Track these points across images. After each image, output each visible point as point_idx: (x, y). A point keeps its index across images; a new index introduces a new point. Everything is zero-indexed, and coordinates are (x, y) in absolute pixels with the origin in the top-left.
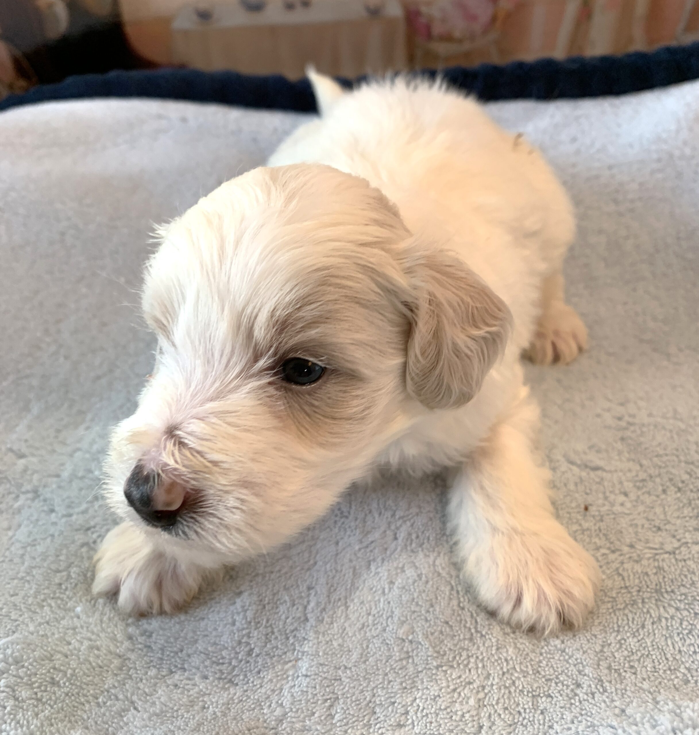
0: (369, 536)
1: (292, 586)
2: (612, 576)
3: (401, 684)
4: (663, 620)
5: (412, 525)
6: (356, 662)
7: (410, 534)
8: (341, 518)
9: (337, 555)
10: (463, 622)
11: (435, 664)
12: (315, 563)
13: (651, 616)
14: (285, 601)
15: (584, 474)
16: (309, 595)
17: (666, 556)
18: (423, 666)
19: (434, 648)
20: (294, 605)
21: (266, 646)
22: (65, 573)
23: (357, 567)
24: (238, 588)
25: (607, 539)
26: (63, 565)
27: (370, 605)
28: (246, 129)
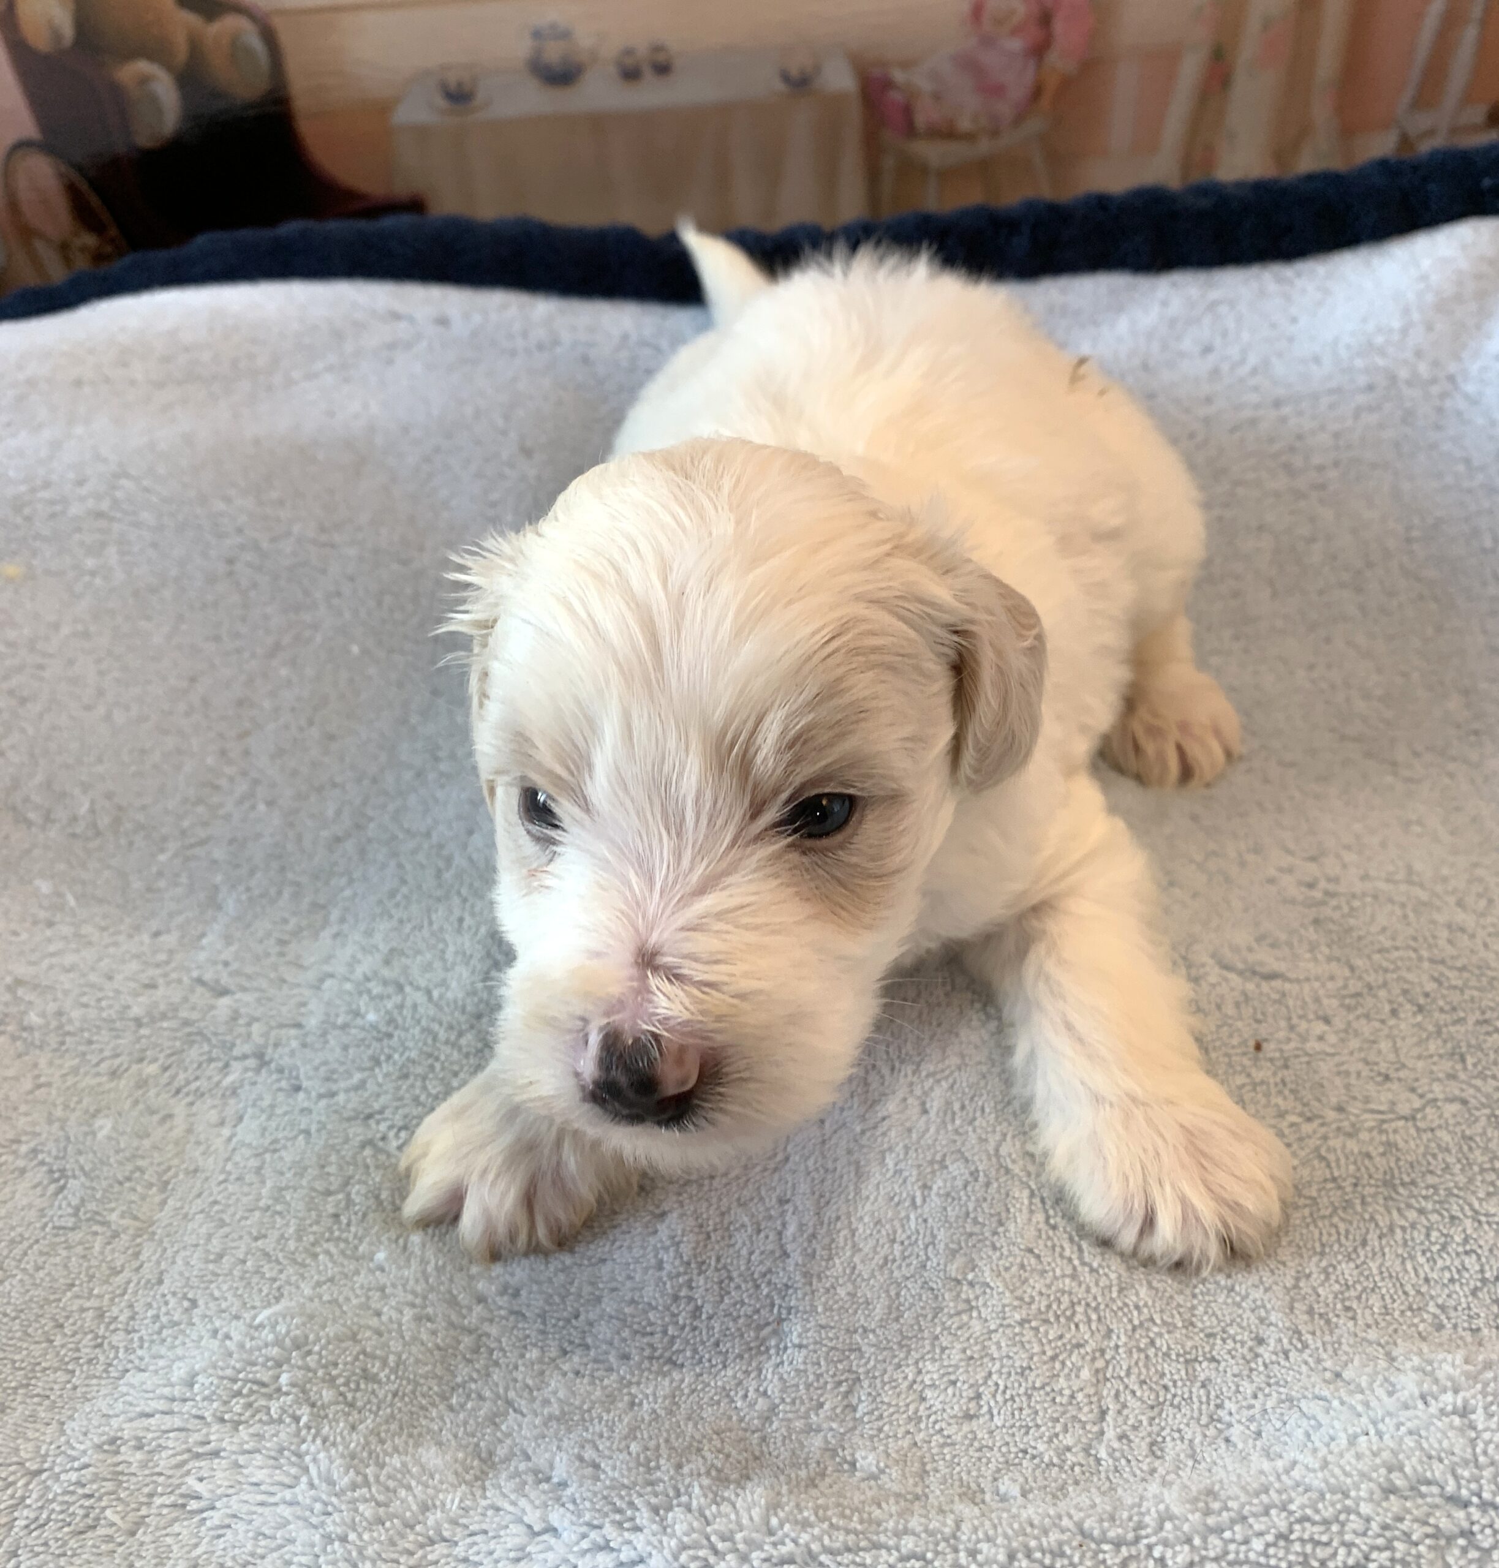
0: (878, 1108)
1: (752, 1199)
2: (1309, 1161)
3: (964, 1351)
4: (1398, 1231)
5: (952, 1087)
6: (881, 1320)
7: (949, 1103)
9: (824, 1142)
10: (1058, 1249)
11: (1017, 1317)
12: (787, 1159)
13: (1377, 1225)
14: (743, 1226)
15: (1250, 987)
16: (783, 1214)
17: (1401, 1123)
18: (998, 1322)
19: (1012, 1292)
20: (759, 1231)
21: (722, 1301)
22: (340, 1196)
23: (862, 1163)
24: (658, 1207)
25: (1296, 1099)
26: (335, 1183)
27: (893, 1226)
28: (566, 337)
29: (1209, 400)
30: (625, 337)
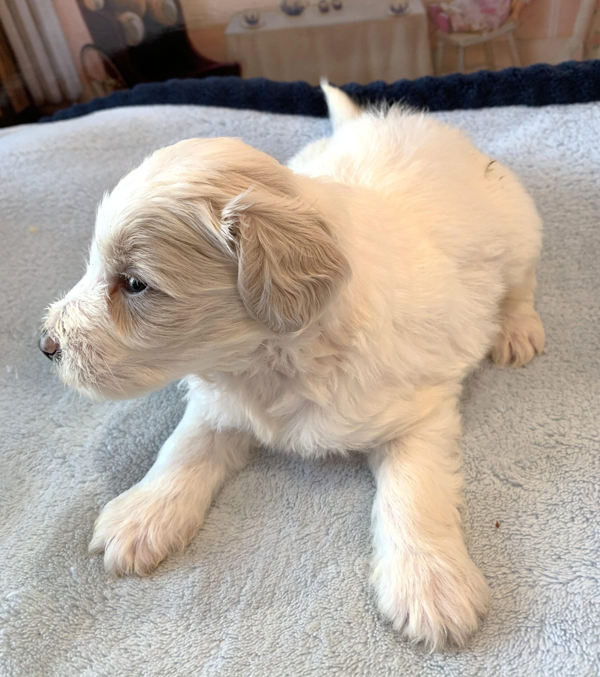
0: (306, 529)
1: (236, 567)
2: (507, 597)
4: (540, 652)
5: (344, 523)
6: (265, 651)
7: (339, 531)
8: (288, 508)
9: (277, 542)
10: (363, 625)
11: (327, 665)
12: (260, 547)
13: (530, 647)
14: (227, 581)
15: (504, 489)
16: (246, 578)
17: (558, 586)
18: (318, 664)
19: (331, 647)
20: (232, 586)
21: (201, 623)
22: (71, 534)
23: (290, 557)
24: (194, 564)
25: (509, 559)
26: (71, 526)
27: (292, 595)
28: (272, 131)
29: (558, 169)
30: (297, 131)
